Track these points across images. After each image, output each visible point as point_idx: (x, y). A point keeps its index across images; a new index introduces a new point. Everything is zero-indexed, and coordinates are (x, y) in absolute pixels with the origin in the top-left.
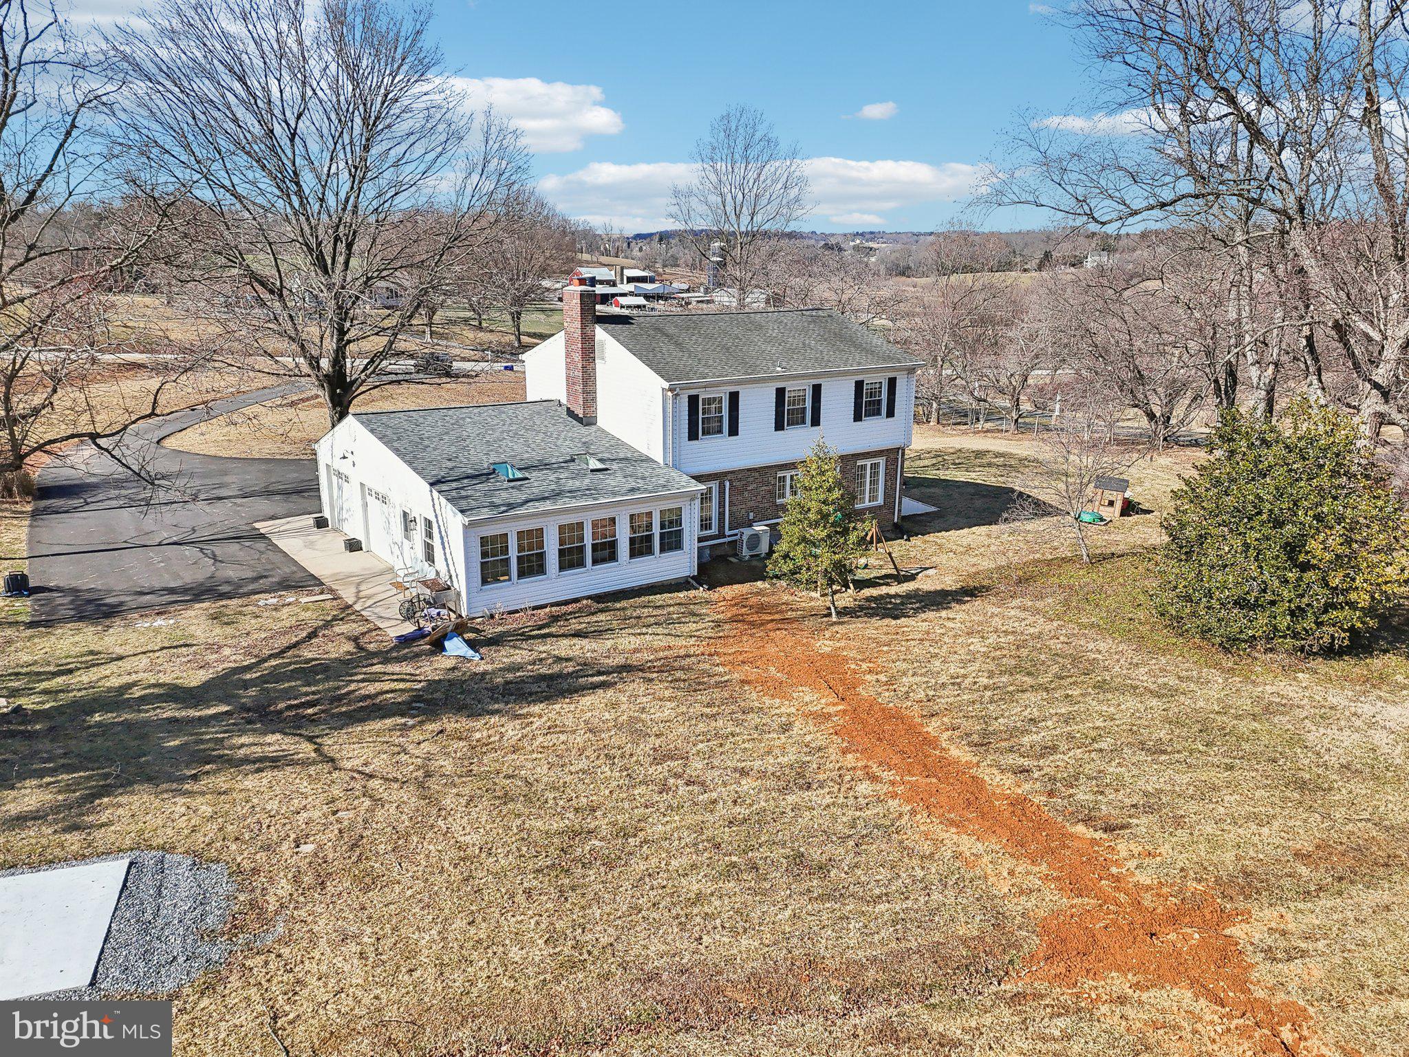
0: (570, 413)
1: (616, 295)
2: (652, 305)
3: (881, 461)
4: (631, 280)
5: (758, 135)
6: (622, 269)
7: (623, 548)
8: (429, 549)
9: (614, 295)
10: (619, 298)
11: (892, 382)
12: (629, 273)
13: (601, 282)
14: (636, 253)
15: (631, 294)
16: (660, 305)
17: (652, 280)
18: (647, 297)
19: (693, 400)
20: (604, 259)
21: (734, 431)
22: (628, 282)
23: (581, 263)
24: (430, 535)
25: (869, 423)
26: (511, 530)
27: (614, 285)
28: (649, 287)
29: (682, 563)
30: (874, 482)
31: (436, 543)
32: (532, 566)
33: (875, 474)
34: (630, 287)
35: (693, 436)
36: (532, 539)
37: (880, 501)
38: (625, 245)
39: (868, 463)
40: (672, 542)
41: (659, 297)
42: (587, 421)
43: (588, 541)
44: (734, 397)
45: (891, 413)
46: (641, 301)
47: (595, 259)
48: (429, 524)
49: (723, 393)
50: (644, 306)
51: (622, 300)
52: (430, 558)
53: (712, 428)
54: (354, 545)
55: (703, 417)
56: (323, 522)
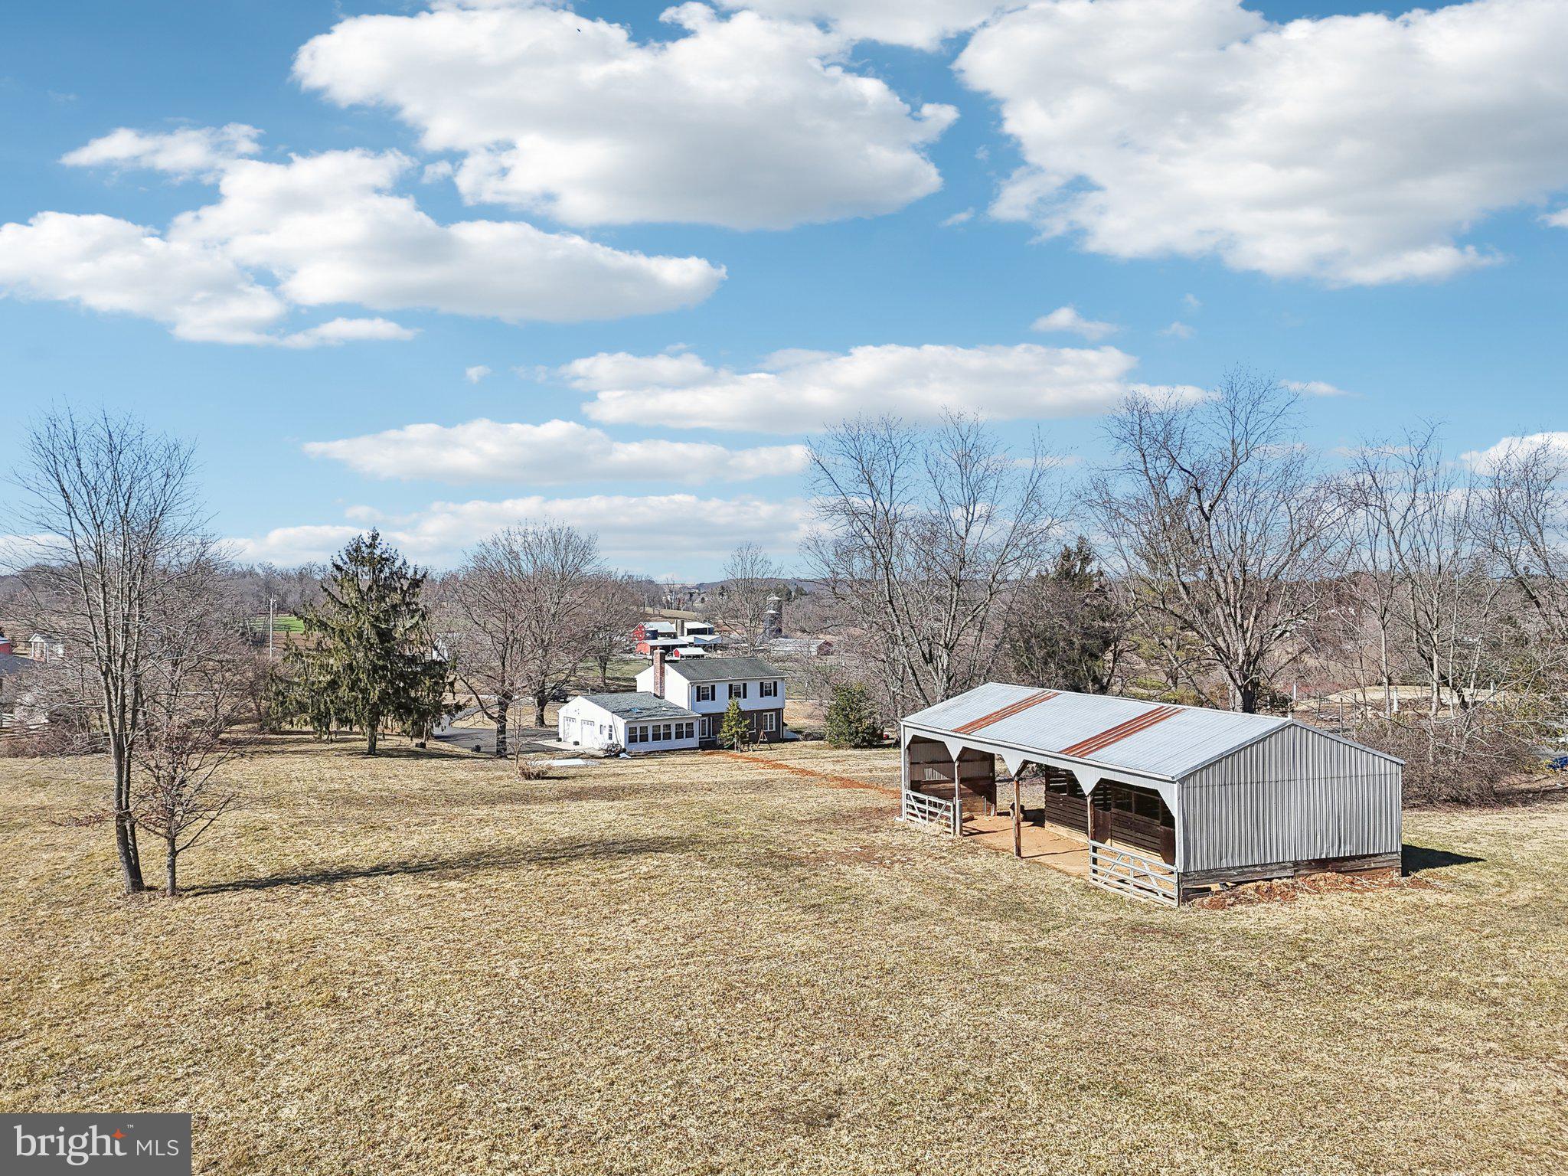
0: (655, 695)
1: (677, 646)
2: (710, 655)
3: (774, 713)
4: (691, 632)
5: (760, 558)
6: (683, 623)
7: (673, 735)
8: (610, 735)
9: (674, 647)
10: (679, 649)
11: (775, 683)
12: (688, 625)
13: (663, 635)
14: (698, 604)
15: (691, 645)
16: (718, 654)
17: (711, 632)
18: (704, 647)
19: (698, 688)
20: (666, 612)
21: (713, 699)
22: (688, 634)
23: (647, 618)
24: (611, 731)
25: (766, 698)
26: (638, 726)
27: (675, 637)
28: (708, 638)
29: (694, 742)
30: (771, 721)
31: (613, 733)
32: (644, 738)
33: (771, 718)
34: (691, 639)
35: (698, 700)
36: (644, 729)
37: (774, 729)
38: (687, 597)
39: (768, 714)
40: (690, 735)
41: (715, 647)
42: (661, 697)
43: (662, 732)
44: (713, 687)
45: (775, 695)
46: (700, 651)
47: (657, 612)
48: (611, 727)
49: (709, 685)
50: (703, 656)
51: (682, 651)
52: (610, 738)
53: (705, 697)
54: (577, 743)
55: (702, 694)
56: (560, 740)
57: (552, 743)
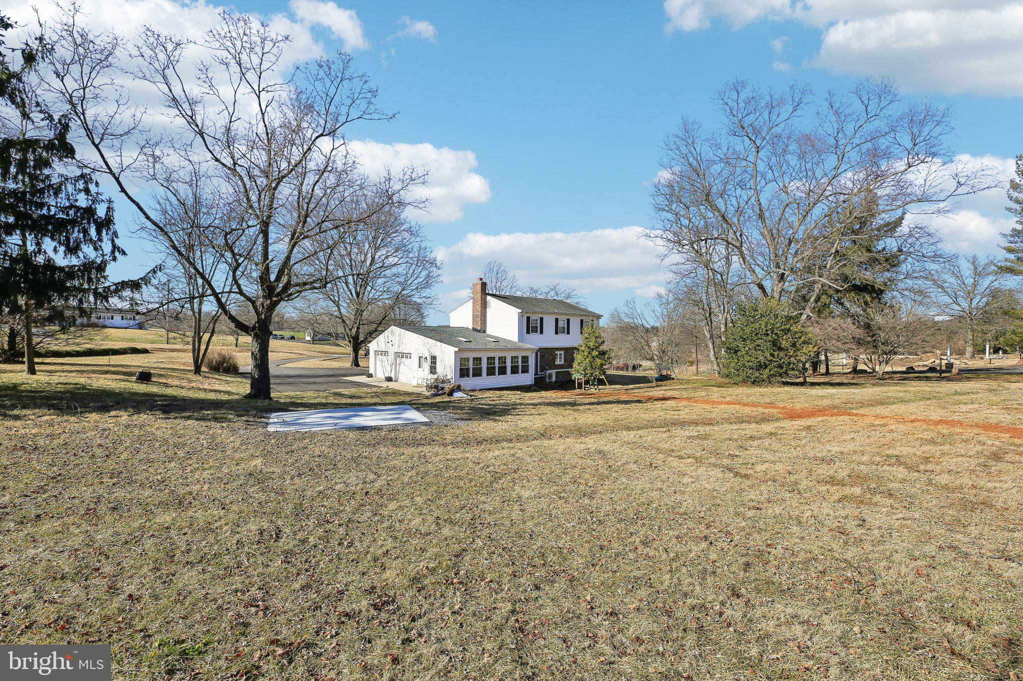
0: (474, 329)
7: (509, 369)
8: (432, 369)
11: (593, 321)
19: (528, 319)
21: (541, 332)
24: (433, 363)
26: (471, 355)
29: (528, 379)
31: (437, 365)
32: (477, 373)
35: (528, 332)
40: (525, 370)
42: (482, 331)
43: (497, 365)
44: (542, 319)
48: (434, 358)
49: (538, 317)
52: (433, 372)
53: (535, 330)
54: (389, 379)
55: (531, 327)
56: (370, 376)
57: (362, 379)
